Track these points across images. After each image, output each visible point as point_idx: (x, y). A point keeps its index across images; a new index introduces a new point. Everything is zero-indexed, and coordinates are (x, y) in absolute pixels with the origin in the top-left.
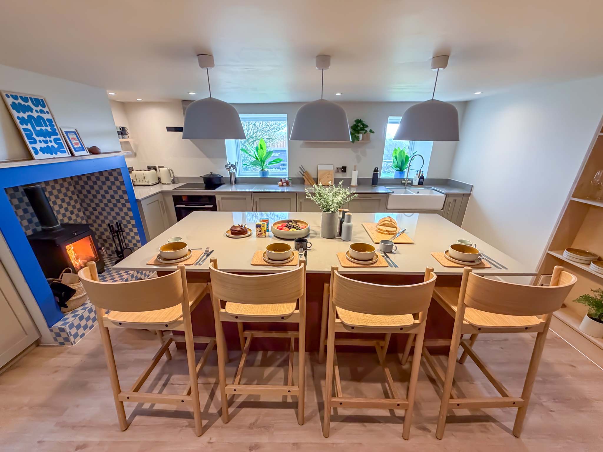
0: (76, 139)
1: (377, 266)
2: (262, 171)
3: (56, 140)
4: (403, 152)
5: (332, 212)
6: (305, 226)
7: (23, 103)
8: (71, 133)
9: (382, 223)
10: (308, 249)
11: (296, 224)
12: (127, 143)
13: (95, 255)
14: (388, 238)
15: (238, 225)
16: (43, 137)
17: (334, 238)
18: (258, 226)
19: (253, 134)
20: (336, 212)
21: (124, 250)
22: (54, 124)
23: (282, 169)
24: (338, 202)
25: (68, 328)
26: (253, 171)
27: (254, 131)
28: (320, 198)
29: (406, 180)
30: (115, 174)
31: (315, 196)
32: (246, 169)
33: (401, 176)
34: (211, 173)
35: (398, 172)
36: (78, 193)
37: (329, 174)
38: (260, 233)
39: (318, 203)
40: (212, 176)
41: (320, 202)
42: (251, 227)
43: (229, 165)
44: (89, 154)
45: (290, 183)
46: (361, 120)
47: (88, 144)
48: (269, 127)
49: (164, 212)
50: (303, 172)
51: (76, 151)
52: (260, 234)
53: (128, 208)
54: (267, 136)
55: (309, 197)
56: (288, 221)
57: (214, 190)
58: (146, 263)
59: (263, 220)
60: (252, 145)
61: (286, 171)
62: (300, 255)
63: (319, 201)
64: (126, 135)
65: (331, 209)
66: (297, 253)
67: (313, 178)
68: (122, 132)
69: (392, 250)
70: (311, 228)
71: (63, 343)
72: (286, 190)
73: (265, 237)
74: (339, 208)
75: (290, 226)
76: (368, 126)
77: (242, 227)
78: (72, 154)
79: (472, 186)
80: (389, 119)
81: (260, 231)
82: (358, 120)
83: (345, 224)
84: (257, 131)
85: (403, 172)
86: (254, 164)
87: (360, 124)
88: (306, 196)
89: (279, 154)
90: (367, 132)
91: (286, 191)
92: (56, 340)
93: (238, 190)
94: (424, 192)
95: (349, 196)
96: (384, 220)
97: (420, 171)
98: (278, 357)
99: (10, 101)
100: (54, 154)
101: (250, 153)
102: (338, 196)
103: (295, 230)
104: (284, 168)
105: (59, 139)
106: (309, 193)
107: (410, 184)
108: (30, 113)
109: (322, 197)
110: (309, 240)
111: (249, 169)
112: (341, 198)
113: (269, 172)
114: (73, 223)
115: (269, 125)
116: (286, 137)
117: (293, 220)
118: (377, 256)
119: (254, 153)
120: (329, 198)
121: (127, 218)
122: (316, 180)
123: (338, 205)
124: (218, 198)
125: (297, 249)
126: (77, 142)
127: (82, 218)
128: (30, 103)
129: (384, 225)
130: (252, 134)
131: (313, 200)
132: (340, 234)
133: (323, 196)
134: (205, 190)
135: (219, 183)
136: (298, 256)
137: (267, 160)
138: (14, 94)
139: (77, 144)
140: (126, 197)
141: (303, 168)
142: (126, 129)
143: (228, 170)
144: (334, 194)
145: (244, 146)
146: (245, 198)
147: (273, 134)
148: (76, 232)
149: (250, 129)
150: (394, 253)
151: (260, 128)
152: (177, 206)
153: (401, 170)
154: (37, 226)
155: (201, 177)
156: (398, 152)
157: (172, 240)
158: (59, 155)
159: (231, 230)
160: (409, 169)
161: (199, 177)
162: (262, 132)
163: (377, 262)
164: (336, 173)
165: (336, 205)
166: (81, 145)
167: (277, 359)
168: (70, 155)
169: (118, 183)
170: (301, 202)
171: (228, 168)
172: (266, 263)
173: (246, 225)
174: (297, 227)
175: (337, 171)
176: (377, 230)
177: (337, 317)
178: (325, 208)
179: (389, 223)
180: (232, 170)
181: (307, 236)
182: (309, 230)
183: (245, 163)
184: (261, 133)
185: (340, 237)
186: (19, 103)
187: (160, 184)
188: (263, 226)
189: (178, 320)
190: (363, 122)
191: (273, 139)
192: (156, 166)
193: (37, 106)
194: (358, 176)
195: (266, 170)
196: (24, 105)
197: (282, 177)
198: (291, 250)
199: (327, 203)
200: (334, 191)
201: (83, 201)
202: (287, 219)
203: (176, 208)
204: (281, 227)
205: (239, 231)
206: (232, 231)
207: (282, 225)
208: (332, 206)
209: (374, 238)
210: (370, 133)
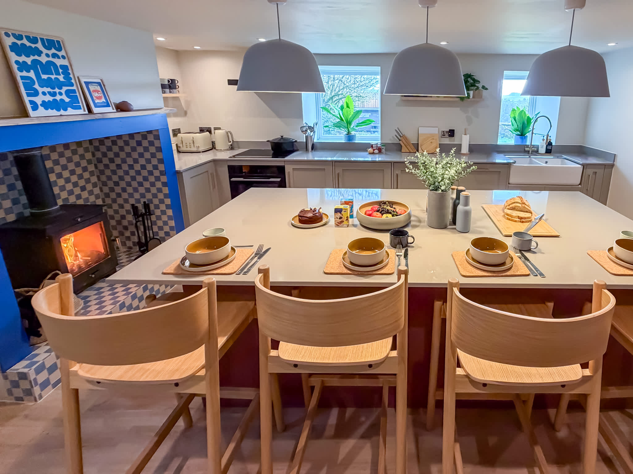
0: (99, 92)
1: (513, 274)
2: (347, 134)
3: (68, 93)
4: (523, 113)
5: (442, 191)
6: (405, 211)
7: (28, 44)
8: (94, 84)
9: (511, 206)
10: (409, 246)
11: (392, 207)
12: (177, 98)
13: (105, 249)
14: (522, 227)
15: (309, 209)
16: (49, 88)
17: (445, 227)
18: (337, 211)
19: (339, 91)
20: (447, 190)
21: (150, 242)
22: (70, 71)
23: (372, 132)
24: (451, 177)
25: (34, 372)
26: (338, 134)
27: (340, 88)
28: (426, 171)
29: (530, 146)
30: (151, 137)
31: (418, 169)
32: (328, 132)
33: (522, 142)
34: (282, 136)
35: (519, 136)
36: (96, 163)
37: (433, 139)
38: (340, 220)
39: (423, 178)
40: (282, 141)
41: (425, 177)
42: (328, 210)
43: (305, 126)
44: (115, 111)
45: (383, 150)
46: (470, 74)
47: (116, 98)
48: (358, 84)
49: (214, 187)
50: (400, 136)
51: (96, 106)
52: (340, 222)
53: (162, 183)
54: (356, 93)
55: (410, 170)
56: (381, 203)
57: (284, 158)
58: (162, 272)
59: (345, 201)
60: (337, 104)
61: (378, 135)
62: (398, 255)
63: (424, 175)
64: (176, 88)
65: (441, 186)
66: (392, 252)
67: (412, 143)
68: (171, 85)
69: (531, 248)
70: (412, 213)
71: (22, 398)
72: (378, 158)
73: (347, 226)
74: (452, 185)
75: (383, 211)
76: (479, 82)
77: (315, 212)
78: (90, 111)
79: (615, 155)
80: (504, 74)
81: (341, 218)
82: (467, 74)
83: (460, 208)
84: (344, 87)
85: (525, 137)
86: (337, 125)
87: (469, 79)
88: (406, 169)
89: (369, 115)
90: (480, 89)
91: (377, 160)
92: (10, 392)
93: (316, 159)
94: (553, 162)
95: (464, 169)
96: (513, 202)
97: (548, 135)
98: (363, 419)
99: (8, 41)
100: (62, 110)
101: (334, 113)
102: (450, 168)
103: (390, 216)
104: (376, 131)
105: (74, 91)
106: (410, 165)
107: (536, 152)
108: (36, 57)
109: (427, 170)
110: (410, 231)
111: (332, 132)
112: (455, 172)
113: (357, 136)
114: (83, 203)
115: (358, 81)
116: (379, 94)
117: (387, 201)
118: (512, 258)
119: (338, 113)
120: (438, 172)
121: (161, 196)
122: (416, 146)
123: (450, 181)
124: (288, 169)
125: (394, 245)
126: (101, 95)
127: (97, 197)
128: (39, 46)
129: (513, 209)
130: (337, 90)
131: (416, 174)
132: (454, 222)
133: (429, 169)
134: (272, 158)
135: (292, 149)
136: (394, 258)
137: (354, 121)
138: (17, 33)
139: (99, 98)
140: (162, 167)
141: (401, 132)
142: (176, 82)
143: (304, 133)
144: (445, 167)
145: (328, 104)
146: (324, 169)
147: (362, 91)
148: (81, 217)
149: (336, 86)
150: (534, 253)
151: (347, 84)
152: (233, 179)
153: (522, 135)
154: (25, 208)
155: (268, 141)
156: (518, 113)
157: (208, 233)
158: (70, 111)
159: (299, 216)
160: (533, 133)
161: (265, 141)
162: (350, 89)
163: (513, 268)
164: (441, 137)
165: (448, 182)
166: (106, 99)
167: (361, 424)
168: (87, 112)
169: (152, 149)
170: (397, 175)
171: (304, 131)
172: (346, 271)
173: (321, 208)
174: (394, 212)
175: (443, 135)
176: (504, 216)
177: (459, 365)
178: (432, 186)
179: (520, 205)
180: (308, 133)
181: (406, 226)
182: (409, 215)
183: (327, 124)
184: (348, 90)
185: (454, 227)
186: (23, 44)
187: (214, 150)
188: (345, 210)
189: (196, 375)
190: (473, 77)
191: (362, 97)
192: (211, 127)
193: (49, 49)
194: (469, 142)
195: (353, 133)
196: (30, 47)
197: (373, 142)
198: (385, 249)
199: (435, 178)
200: (445, 162)
201: (102, 172)
202: (379, 199)
203: (231, 182)
204: (371, 212)
205: (310, 218)
206: (300, 218)
207: (371, 209)
208: (443, 183)
209: (502, 229)
210: (483, 89)
